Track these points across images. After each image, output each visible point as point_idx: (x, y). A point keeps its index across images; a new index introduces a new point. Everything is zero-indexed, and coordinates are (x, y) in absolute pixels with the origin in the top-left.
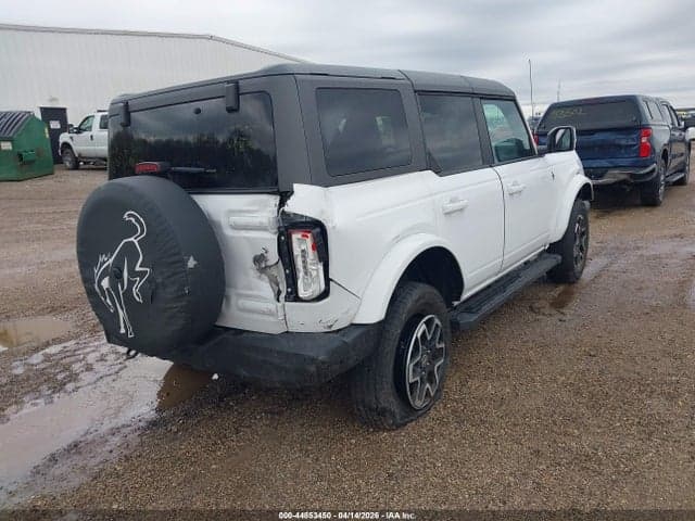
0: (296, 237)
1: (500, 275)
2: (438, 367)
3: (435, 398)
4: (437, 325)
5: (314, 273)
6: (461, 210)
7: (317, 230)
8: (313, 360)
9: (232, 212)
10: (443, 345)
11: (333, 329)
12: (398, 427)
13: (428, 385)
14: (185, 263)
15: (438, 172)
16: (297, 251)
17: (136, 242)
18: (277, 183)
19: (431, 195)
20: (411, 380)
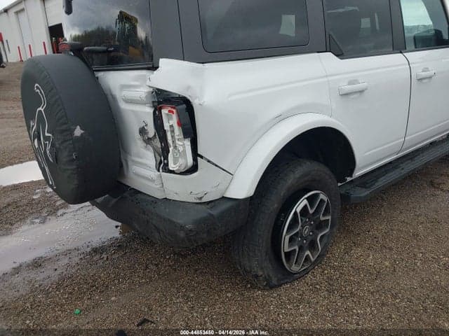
0: (165, 112)
1: (400, 154)
2: (322, 237)
3: (315, 263)
4: (322, 201)
5: (181, 149)
6: (361, 92)
7: (185, 107)
8: (182, 228)
9: (124, 87)
10: (329, 217)
11: (203, 200)
12: (271, 288)
13: (308, 253)
14: (72, 131)
15: (340, 55)
16: (167, 127)
17: (42, 110)
18: (152, 59)
19: (327, 76)
20: (287, 250)
